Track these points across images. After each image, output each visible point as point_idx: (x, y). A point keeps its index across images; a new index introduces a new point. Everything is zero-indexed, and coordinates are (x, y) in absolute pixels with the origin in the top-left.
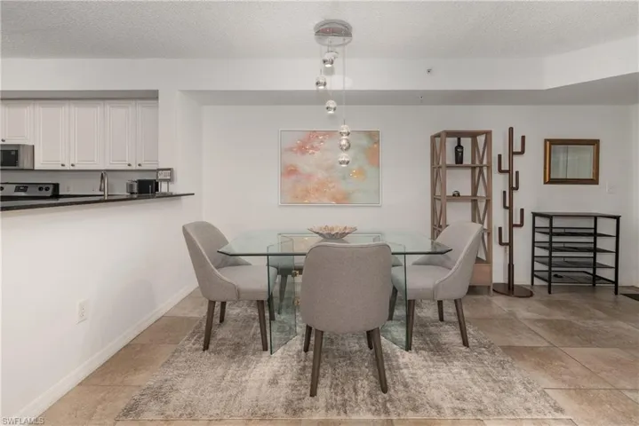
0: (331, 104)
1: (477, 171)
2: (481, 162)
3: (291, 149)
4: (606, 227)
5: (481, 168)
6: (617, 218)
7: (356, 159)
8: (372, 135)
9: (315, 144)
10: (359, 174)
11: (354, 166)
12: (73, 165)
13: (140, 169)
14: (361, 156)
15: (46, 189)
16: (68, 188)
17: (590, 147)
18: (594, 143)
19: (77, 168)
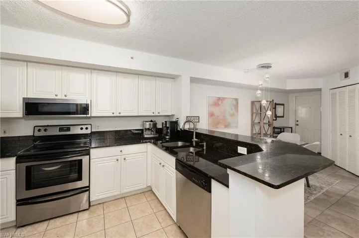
2: (267, 111)
6: (292, 128)
7: (232, 109)
8: (237, 100)
9: (220, 103)
10: (232, 115)
11: (231, 112)
12: (120, 113)
13: (159, 115)
14: (233, 108)
15: (87, 128)
16: (98, 126)
17: (282, 106)
18: (283, 105)
19: (122, 115)
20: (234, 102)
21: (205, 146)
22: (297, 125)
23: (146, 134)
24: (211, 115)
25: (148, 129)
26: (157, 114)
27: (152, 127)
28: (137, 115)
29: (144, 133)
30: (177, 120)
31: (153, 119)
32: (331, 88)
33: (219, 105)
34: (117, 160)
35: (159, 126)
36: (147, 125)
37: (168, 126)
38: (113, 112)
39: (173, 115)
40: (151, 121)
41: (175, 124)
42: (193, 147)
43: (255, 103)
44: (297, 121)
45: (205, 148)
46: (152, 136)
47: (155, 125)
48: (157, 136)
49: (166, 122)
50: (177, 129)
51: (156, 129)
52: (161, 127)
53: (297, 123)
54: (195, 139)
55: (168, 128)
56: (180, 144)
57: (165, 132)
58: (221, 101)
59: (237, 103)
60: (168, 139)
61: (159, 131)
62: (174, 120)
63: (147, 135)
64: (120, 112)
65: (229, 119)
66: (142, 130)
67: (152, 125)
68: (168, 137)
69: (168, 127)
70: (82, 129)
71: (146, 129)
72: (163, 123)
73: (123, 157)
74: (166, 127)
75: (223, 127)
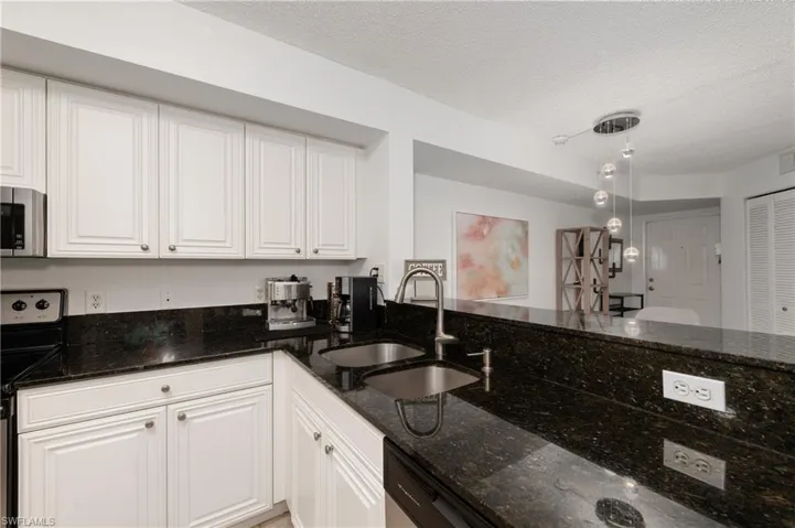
2: (593, 255)
3: (465, 235)
5: (591, 260)
6: (642, 296)
7: (514, 249)
8: (524, 225)
9: (485, 232)
10: (515, 265)
11: (513, 257)
12: (172, 249)
13: (315, 257)
14: (517, 246)
15: (41, 305)
16: (96, 298)
17: (619, 245)
18: (621, 242)
19: (182, 253)
20: (519, 231)
21: (487, 360)
22: (651, 289)
23: (276, 321)
24: (465, 262)
25: (284, 304)
26: (310, 256)
27: (294, 296)
28: (241, 256)
29: (271, 315)
30: (374, 272)
31: (300, 272)
32: (750, 195)
33: (483, 236)
34: (150, 425)
35: (319, 294)
36: (281, 292)
37: (345, 291)
38: (145, 242)
39: (361, 261)
40: (294, 279)
41: (369, 285)
42: (440, 364)
43: (566, 233)
44: (651, 280)
45: (487, 369)
46: (295, 325)
47: (304, 290)
48: (312, 324)
49: (339, 280)
50: (375, 300)
51: (308, 304)
52: (325, 297)
53: (651, 284)
54: (442, 336)
55: (345, 299)
56: (388, 352)
57: (335, 312)
58: (487, 226)
59: (527, 233)
60: (345, 336)
61: (318, 310)
62: (365, 273)
63: (279, 322)
64: (173, 243)
65: (508, 275)
66: (263, 307)
67: (294, 290)
68: (345, 328)
69: (348, 297)
70: (18, 306)
71: (274, 303)
72: (330, 285)
73: (176, 409)
74: (340, 295)
75: (494, 294)
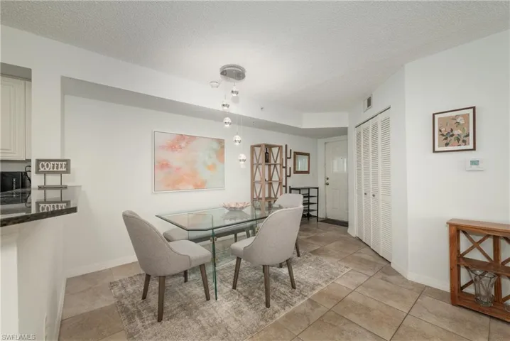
0: (228, 120)
1: (272, 167)
2: (275, 162)
3: (163, 147)
4: (313, 193)
5: (275, 165)
6: (318, 188)
7: (210, 157)
8: (221, 142)
9: (182, 145)
10: (211, 167)
11: (209, 162)
14: (213, 155)
17: (307, 157)
18: (308, 155)
20: (215, 145)
22: (328, 184)
24: (162, 165)
33: (180, 148)
43: (256, 148)
44: (328, 179)
53: (327, 181)
58: (185, 141)
59: (223, 147)
65: (205, 175)
75: (191, 187)
